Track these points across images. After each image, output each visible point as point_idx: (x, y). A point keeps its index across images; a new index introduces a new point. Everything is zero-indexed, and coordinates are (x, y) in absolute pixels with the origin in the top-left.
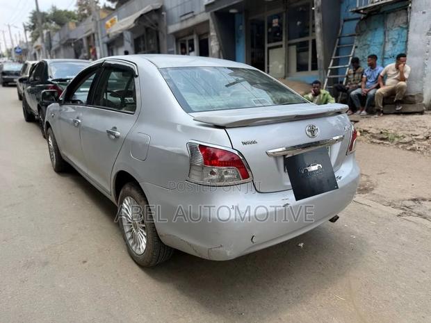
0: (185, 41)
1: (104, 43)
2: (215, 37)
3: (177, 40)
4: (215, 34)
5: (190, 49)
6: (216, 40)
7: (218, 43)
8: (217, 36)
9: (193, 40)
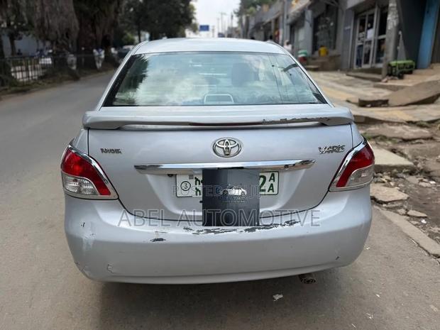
0: (365, 16)
1: (287, 24)
2: (395, 9)
3: (356, 16)
4: (395, 5)
5: (369, 25)
6: (396, 12)
7: (397, 16)
8: (397, 7)
9: (372, 15)
